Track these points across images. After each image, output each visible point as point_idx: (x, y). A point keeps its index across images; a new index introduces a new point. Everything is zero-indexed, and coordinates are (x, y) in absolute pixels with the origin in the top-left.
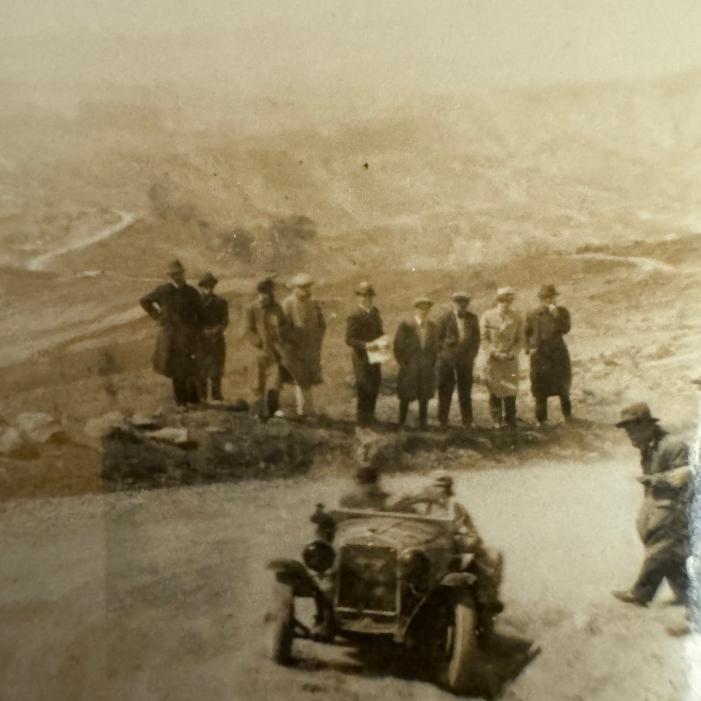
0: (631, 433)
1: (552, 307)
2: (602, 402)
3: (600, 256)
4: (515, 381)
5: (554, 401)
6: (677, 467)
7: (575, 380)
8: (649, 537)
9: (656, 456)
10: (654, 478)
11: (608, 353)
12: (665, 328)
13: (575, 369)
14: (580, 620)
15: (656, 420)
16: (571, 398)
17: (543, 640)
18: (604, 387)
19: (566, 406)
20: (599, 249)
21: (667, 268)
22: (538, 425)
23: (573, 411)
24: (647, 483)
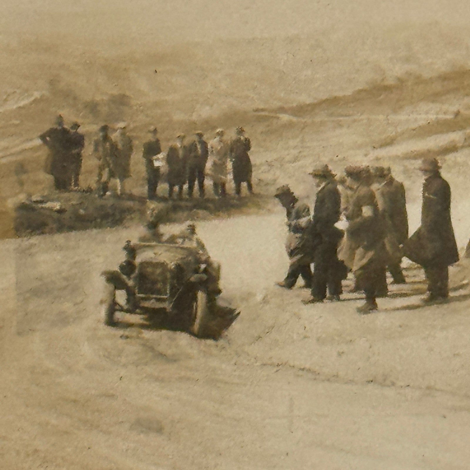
0: (281, 200)
1: (242, 138)
2: (267, 184)
3: (263, 113)
4: (226, 175)
5: (244, 184)
6: (304, 217)
7: (253, 174)
8: (291, 254)
9: (294, 212)
10: (293, 223)
11: (269, 160)
12: (295, 147)
13: (253, 169)
14: (259, 298)
15: (293, 193)
16: (252, 182)
17: (241, 308)
18: (268, 177)
19: (250, 187)
20: (263, 110)
21: (295, 119)
22: (237, 196)
23: (253, 189)
24: (290, 226)
